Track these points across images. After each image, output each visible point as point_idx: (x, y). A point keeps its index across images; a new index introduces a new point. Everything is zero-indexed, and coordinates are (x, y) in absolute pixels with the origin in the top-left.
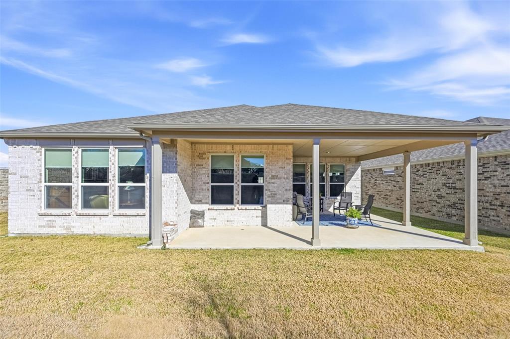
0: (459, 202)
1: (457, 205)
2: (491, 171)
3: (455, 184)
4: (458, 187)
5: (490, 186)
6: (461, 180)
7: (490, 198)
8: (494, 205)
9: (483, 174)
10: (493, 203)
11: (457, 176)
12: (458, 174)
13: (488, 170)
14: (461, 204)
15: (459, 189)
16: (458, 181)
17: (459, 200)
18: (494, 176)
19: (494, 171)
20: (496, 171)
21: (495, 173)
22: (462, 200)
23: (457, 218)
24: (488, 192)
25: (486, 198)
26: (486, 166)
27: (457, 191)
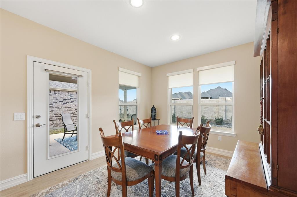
0: (55, 116)
1: (53, 118)
2: (74, 99)
3: (52, 105)
4: (54, 107)
5: (73, 106)
6: (57, 102)
7: (74, 112)
8: (75, 115)
9: (70, 100)
10: (75, 114)
11: (54, 100)
12: (54, 99)
13: (73, 98)
14: (57, 117)
15: (55, 108)
16: (55, 103)
17: (55, 115)
18: (76, 101)
19: (76, 99)
20: (77, 99)
21: (76, 100)
22: (57, 114)
23: (53, 126)
24: (73, 109)
25: (72, 112)
26: (72, 96)
27: (54, 109)
